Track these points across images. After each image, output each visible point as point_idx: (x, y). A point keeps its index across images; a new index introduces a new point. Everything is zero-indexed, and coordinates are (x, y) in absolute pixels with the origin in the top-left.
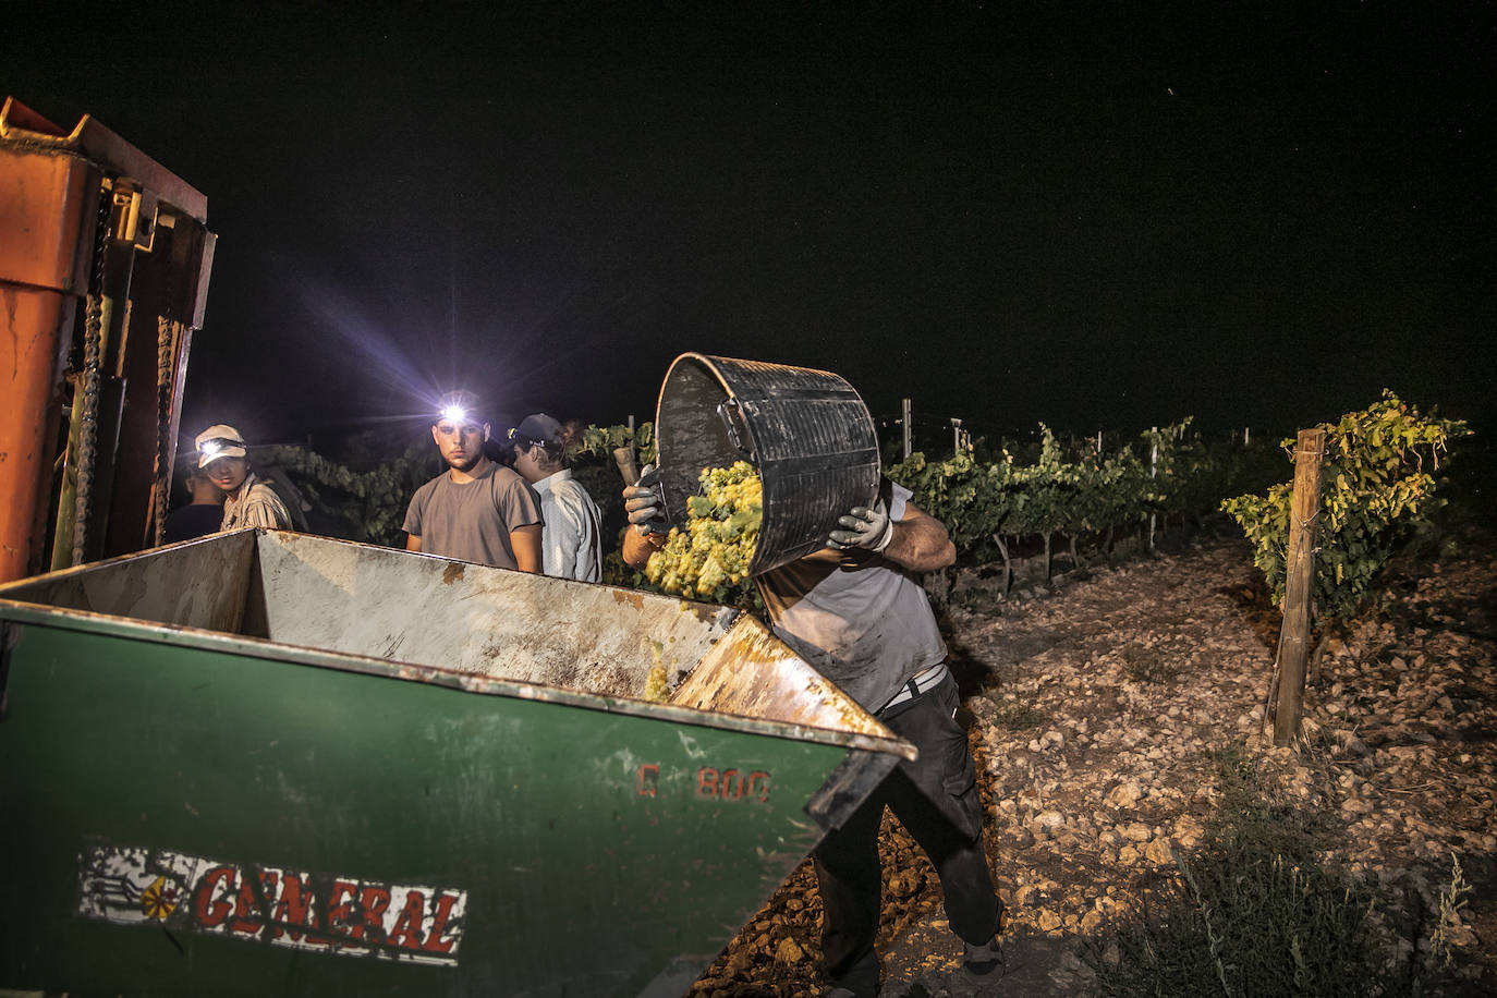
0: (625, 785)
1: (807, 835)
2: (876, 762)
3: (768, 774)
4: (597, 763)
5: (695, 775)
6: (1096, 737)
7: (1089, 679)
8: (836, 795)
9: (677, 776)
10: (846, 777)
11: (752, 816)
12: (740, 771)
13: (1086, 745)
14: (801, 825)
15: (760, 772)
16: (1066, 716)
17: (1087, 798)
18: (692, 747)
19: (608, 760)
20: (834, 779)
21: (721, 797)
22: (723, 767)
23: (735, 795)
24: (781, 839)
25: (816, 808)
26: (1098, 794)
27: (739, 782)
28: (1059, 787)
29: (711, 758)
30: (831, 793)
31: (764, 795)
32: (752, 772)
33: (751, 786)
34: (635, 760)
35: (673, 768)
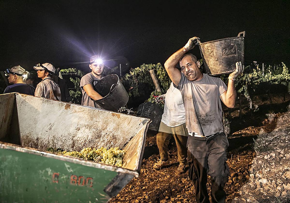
0: (49, 179)
1: (105, 198)
2: (126, 177)
3: (93, 179)
4: (41, 171)
5: (70, 177)
6: (286, 155)
7: (288, 137)
8: (114, 186)
9: (64, 177)
10: (117, 181)
11: (87, 191)
12: (84, 177)
13: (282, 158)
14: (103, 195)
15: (90, 177)
16: (278, 148)
17: (277, 175)
18: (69, 168)
19: (44, 171)
20: (113, 181)
21: (78, 184)
22: (78, 175)
23: (82, 184)
24: (97, 199)
25: (108, 190)
26: (281, 173)
27: (83, 180)
28: (270, 170)
29: (75, 172)
30: (112, 186)
31: (91, 185)
32: (87, 178)
33: (87, 182)
34: (52, 172)
35: (63, 174)
